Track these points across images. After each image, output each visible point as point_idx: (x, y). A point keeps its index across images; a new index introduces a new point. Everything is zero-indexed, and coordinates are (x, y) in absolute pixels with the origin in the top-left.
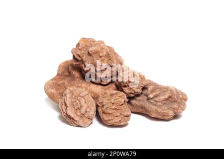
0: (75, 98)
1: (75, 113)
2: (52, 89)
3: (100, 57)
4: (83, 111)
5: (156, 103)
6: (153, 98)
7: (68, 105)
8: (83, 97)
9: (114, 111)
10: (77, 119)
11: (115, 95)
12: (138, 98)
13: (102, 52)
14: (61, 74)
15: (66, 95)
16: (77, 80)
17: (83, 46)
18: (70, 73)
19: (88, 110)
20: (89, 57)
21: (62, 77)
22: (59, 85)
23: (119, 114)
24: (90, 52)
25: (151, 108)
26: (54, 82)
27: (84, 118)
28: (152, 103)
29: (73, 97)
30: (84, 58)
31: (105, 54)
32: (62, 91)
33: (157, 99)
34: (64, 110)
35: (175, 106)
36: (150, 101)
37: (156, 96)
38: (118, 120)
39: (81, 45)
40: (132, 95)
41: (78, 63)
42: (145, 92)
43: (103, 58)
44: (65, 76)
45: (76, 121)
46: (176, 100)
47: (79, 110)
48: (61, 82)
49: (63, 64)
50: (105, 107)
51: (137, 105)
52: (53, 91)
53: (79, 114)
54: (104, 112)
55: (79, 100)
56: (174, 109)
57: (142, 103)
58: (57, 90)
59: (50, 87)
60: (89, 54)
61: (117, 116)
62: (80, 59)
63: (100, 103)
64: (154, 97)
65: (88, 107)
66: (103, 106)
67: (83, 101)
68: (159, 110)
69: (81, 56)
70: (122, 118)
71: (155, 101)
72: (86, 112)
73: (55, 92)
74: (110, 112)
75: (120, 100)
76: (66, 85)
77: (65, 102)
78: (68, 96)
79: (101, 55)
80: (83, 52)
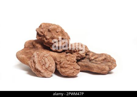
0: (40, 58)
1: (41, 68)
2: (23, 55)
3: (57, 32)
4: (47, 66)
5: (96, 62)
6: (93, 59)
7: (36, 62)
8: (46, 57)
9: (69, 66)
10: (42, 71)
11: (69, 56)
12: (83, 60)
13: (58, 29)
14: (28, 47)
15: (34, 56)
16: (40, 49)
17: (45, 26)
18: (34, 46)
19: (50, 65)
20: (49, 33)
21: (28, 49)
22: (27, 53)
23: (72, 68)
24: (50, 29)
25: (93, 65)
26: (23, 51)
27: (48, 71)
28: (93, 62)
29: (40, 57)
30: (45, 34)
31: (60, 31)
32: (30, 56)
33: (97, 60)
34: (33, 66)
35: (110, 64)
36: (92, 61)
37: (96, 58)
38: (72, 71)
39: (42, 26)
40: (79, 58)
41: (40, 38)
42: (88, 56)
43: (59, 33)
44: (31, 48)
45: (42, 73)
46: (110, 60)
47: (44, 66)
48: (28, 51)
49: (28, 42)
50: (62, 63)
51: (82, 65)
52: (23, 56)
53: (44, 68)
54: (61, 67)
55: (44, 59)
56: (109, 66)
57: (86, 63)
58: (26, 56)
59: (21, 54)
60: (49, 31)
61: (71, 69)
62: (42, 34)
63: (58, 62)
64: (95, 59)
65: (50, 63)
66: (60, 63)
67: (46, 60)
68: (99, 66)
69: (43, 32)
70: (75, 70)
71: (96, 61)
72: (49, 67)
73: (25, 57)
74: (67, 66)
75: (73, 59)
76: (32, 52)
77: (33, 61)
78: (36, 57)
79: (57, 31)
80: (44, 30)
